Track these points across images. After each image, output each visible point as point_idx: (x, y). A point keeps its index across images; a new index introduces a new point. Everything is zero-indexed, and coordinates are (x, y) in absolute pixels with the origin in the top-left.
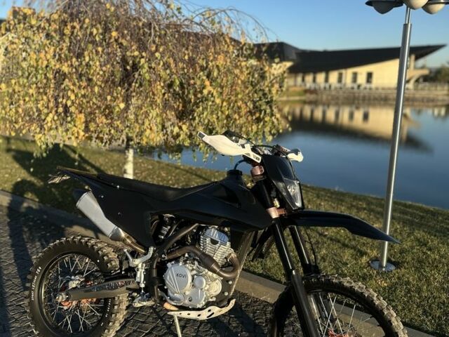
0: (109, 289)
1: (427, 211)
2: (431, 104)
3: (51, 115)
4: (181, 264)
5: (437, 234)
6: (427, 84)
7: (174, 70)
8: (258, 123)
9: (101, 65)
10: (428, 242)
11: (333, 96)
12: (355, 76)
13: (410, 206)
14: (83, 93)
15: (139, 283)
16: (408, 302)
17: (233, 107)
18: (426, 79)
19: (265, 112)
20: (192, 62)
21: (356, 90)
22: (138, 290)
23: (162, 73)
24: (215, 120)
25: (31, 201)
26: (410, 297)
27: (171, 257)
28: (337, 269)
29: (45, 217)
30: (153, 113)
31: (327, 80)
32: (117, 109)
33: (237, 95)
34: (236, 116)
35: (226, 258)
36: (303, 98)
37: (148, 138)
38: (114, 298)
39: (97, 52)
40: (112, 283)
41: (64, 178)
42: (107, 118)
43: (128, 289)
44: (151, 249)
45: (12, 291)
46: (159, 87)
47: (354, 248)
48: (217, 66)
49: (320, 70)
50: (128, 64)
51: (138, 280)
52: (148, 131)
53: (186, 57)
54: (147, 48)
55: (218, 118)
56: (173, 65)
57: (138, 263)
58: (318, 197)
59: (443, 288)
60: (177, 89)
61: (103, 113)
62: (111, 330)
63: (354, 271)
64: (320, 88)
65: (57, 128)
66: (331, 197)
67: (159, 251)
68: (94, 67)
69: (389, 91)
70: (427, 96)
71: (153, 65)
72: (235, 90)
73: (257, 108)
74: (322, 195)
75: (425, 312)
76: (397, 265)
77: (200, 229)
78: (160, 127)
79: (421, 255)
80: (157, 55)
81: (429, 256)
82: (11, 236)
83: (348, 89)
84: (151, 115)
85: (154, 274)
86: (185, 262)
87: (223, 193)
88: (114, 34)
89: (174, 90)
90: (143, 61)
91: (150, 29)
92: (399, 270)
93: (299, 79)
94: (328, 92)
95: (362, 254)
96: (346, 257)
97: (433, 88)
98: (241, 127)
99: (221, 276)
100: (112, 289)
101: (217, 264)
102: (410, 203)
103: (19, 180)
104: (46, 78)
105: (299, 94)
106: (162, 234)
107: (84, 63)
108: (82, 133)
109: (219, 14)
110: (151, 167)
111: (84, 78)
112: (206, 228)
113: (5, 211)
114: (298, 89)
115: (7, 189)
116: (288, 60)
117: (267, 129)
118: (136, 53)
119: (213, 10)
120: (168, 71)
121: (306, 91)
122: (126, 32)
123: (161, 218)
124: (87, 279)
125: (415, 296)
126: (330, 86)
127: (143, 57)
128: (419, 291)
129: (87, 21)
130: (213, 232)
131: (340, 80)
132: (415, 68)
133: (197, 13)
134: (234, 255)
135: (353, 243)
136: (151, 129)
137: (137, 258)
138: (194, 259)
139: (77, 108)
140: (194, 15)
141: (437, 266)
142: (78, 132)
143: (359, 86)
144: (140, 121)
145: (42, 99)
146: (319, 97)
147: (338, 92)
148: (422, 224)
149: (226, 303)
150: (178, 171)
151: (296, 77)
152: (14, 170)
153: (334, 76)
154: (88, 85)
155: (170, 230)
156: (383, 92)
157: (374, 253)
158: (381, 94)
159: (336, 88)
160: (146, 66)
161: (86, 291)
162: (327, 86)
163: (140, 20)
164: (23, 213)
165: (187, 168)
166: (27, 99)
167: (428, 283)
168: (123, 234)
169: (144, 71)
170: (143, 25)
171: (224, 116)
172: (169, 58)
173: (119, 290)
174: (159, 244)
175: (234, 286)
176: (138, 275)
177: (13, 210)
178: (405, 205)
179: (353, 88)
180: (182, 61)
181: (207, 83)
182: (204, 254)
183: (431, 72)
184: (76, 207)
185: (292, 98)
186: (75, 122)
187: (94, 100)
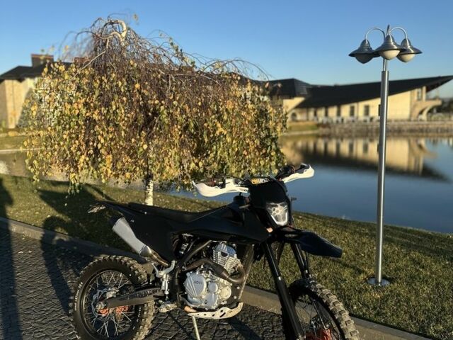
0: (139, 297)
1: (425, 235)
2: (445, 134)
3: (83, 157)
4: (197, 273)
5: (431, 254)
6: (441, 114)
7: (189, 115)
8: (265, 157)
9: (125, 113)
10: (422, 261)
11: (345, 129)
12: (367, 109)
13: (410, 231)
14: (111, 136)
15: (164, 291)
16: (397, 310)
17: (242, 144)
18: (439, 109)
19: (271, 147)
20: (205, 106)
21: (368, 122)
22: (163, 298)
23: (179, 118)
24: (226, 156)
25: (61, 235)
26: (399, 306)
27: (189, 268)
28: (337, 285)
29: (75, 248)
30: (172, 152)
31: (339, 113)
32: (141, 150)
33: (245, 134)
34: (245, 152)
35: (234, 268)
36: (316, 132)
37: (167, 173)
38: (143, 305)
39: (123, 102)
40: (142, 292)
41: (101, 208)
42: (131, 158)
43: (154, 296)
44: (174, 262)
45: (53, 309)
46: (176, 129)
47: (353, 267)
48: (227, 110)
49: (332, 105)
50: (149, 111)
51: (163, 288)
52: (168, 167)
53: (200, 104)
54: (165, 96)
55: (229, 154)
56: (188, 110)
57: (163, 274)
58: (324, 224)
59: (430, 299)
60: (192, 131)
61: (128, 154)
62: (142, 333)
63: (351, 286)
64: (332, 122)
65: (88, 167)
66: (336, 225)
67: (180, 264)
68: (120, 115)
69: (402, 123)
70: (441, 126)
71: (171, 111)
72: (243, 129)
73: (263, 145)
74: (328, 223)
75: (411, 317)
76: (391, 280)
77: (213, 245)
78: (178, 164)
79: (414, 271)
80: (175, 103)
81: (420, 273)
82: (47, 265)
83: (360, 122)
84: (170, 154)
85: (176, 282)
86: (201, 272)
87: (230, 214)
88: (137, 86)
89: (190, 132)
90: (162, 108)
91: (168, 80)
92: (392, 285)
93: (311, 114)
94: (340, 126)
95: (360, 272)
96: (345, 275)
97: (447, 119)
98: (250, 162)
99: (230, 281)
100: (142, 297)
101: (226, 272)
102: (411, 228)
103: (49, 216)
104: (78, 124)
105: (312, 128)
106: (182, 250)
107: (111, 111)
108: (110, 172)
109: (227, 65)
110: (168, 202)
111: (111, 124)
112: (217, 244)
113: (39, 244)
114: (310, 123)
115: (39, 225)
116: (300, 96)
117: (273, 163)
118: (157, 102)
119: (222, 62)
120: (184, 116)
121: (318, 125)
122: (146, 83)
123: (181, 237)
124: (121, 290)
125: (403, 305)
126: (343, 120)
127: (162, 105)
128: (408, 301)
129: (114, 75)
130: (223, 247)
131: (352, 113)
132: (428, 99)
133: (208, 64)
134: (240, 265)
135: (353, 263)
136: (170, 166)
137: (162, 270)
138: (209, 270)
139: (106, 150)
140: (206, 67)
141: (427, 281)
142: (107, 170)
143: (372, 119)
144: (161, 160)
145: (75, 143)
146: (332, 131)
147: (351, 126)
148: (419, 246)
149: (235, 305)
150: (194, 204)
151: (308, 112)
152: (43, 208)
153: (346, 110)
154: (115, 130)
155: (188, 247)
156: (396, 123)
157: (372, 271)
158: (394, 125)
159: (348, 122)
160: (165, 112)
161: (121, 300)
162: (340, 119)
163: (159, 73)
164: (54, 245)
165: (202, 202)
166: (62, 143)
167: (417, 294)
168: (150, 251)
169: (164, 116)
170: (162, 77)
171: (234, 153)
172: (184, 104)
173: (148, 297)
174: (180, 259)
175: (242, 291)
176: (163, 284)
177: (46, 243)
178: (406, 231)
179: (365, 121)
180: (196, 106)
181: (219, 125)
182: (216, 264)
183: (443, 102)
184: (112, 230)
185: (304, 133)
186: (105, 162)
187: (121, 143)
